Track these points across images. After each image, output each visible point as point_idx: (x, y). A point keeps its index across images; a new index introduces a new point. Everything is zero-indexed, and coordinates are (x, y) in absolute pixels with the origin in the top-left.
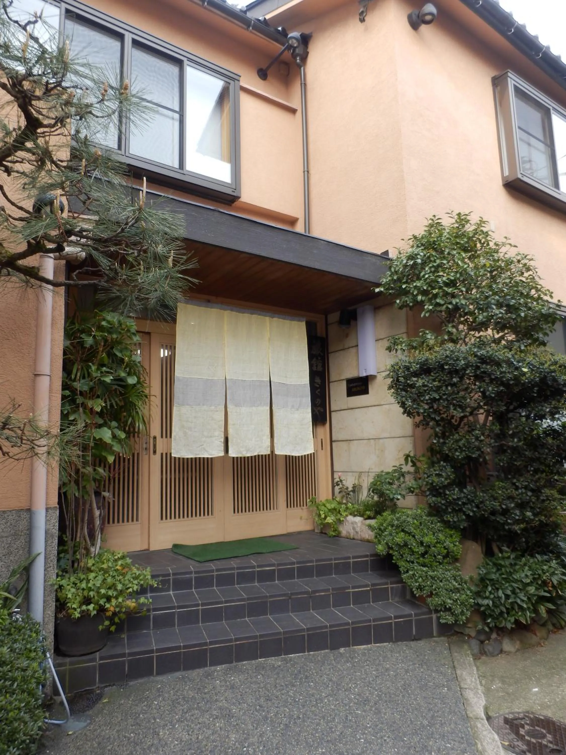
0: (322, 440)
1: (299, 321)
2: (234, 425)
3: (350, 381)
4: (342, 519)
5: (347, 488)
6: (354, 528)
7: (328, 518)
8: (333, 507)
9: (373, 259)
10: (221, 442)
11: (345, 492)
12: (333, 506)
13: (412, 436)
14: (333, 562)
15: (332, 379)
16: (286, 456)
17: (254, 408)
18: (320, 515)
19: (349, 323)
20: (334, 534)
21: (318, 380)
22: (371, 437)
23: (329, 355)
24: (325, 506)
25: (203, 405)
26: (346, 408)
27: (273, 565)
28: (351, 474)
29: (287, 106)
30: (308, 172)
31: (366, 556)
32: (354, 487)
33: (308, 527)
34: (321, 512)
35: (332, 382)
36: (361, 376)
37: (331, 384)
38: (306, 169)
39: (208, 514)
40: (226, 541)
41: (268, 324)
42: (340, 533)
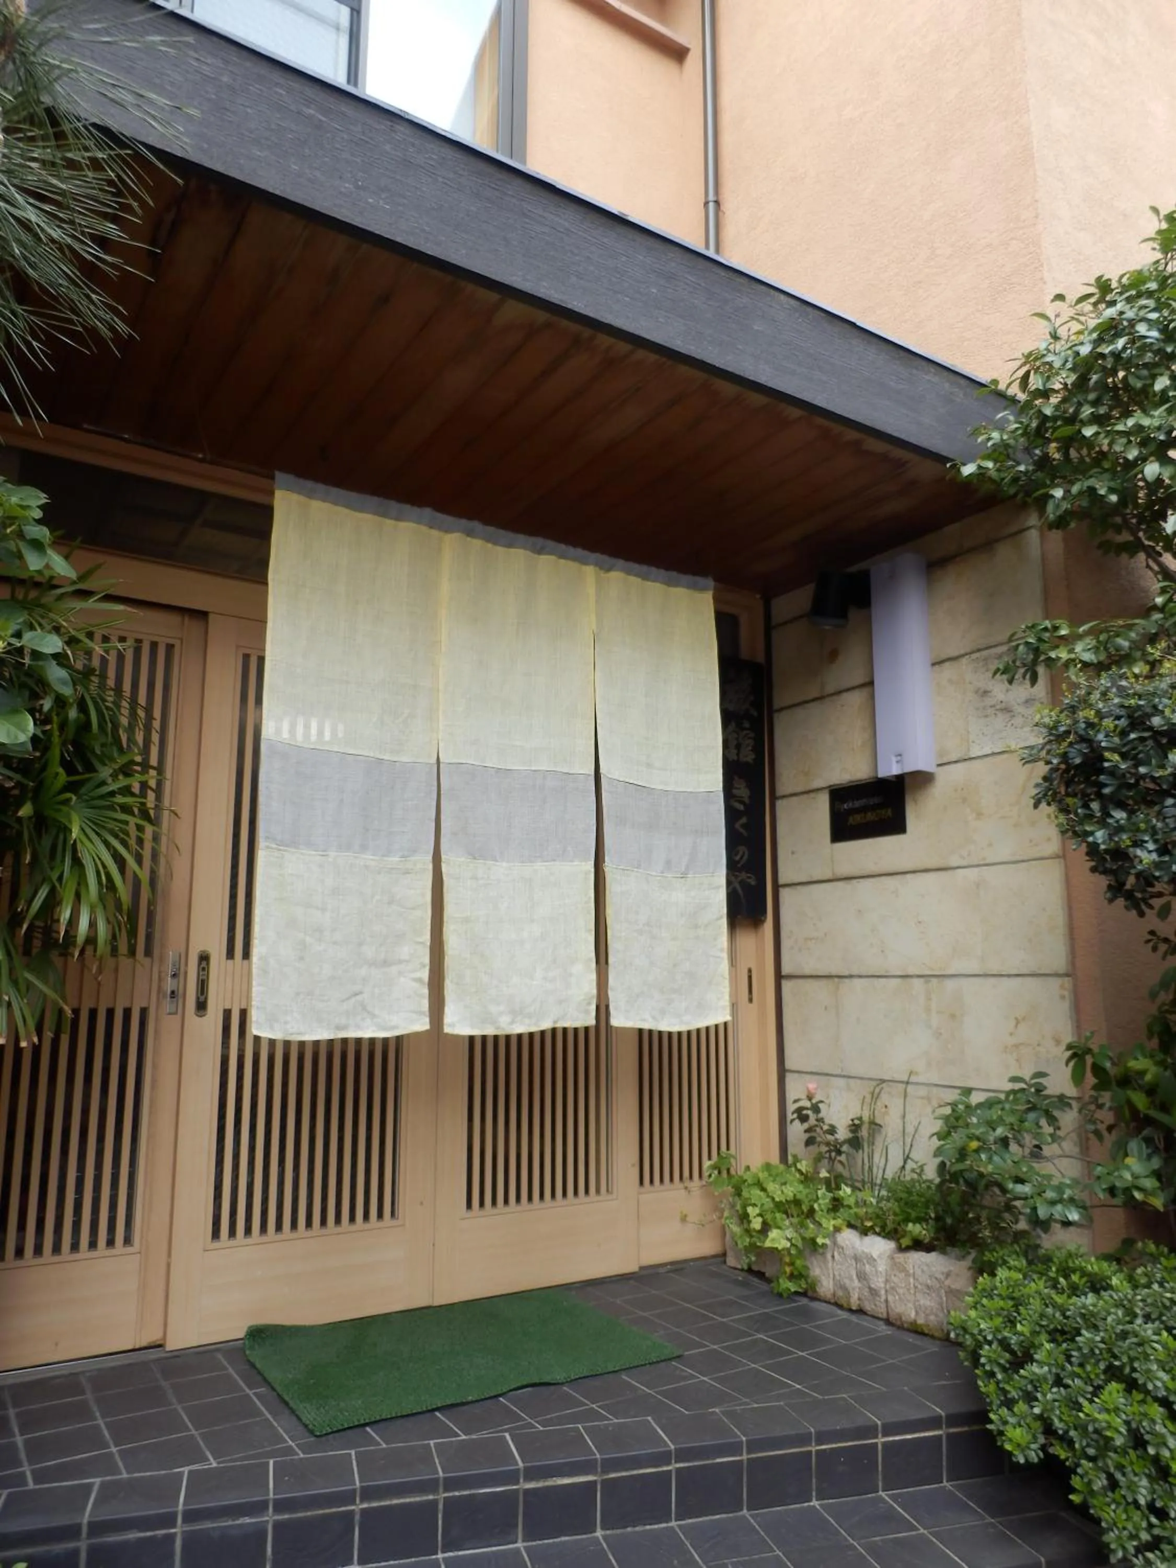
0: (750, 971)
1: (694, 587)
2: (466, 920)
3: (839, 795)
4: (820, 1241)
5: (832, 1130)
6: (862, 1276)
7: (774, 1234)
8: (790, 1196)
9: (946, 385)
10: (420, 980)
11: (828, 1144)
12: (789, 1192)
13: (1067, 975)
14: (814, 1448)
15: (781, 789)
16: (640, 1031)
17: (539, 865)
18: (744, 1218)
19: (843, 614)
20: (793, 1287)
21: (742, 791)
22: (911, 971)
23: (776, 715)
24: (764, 1189)
25: (364, 848)
26: (828, 875)
27: (587, 1467)
28: (841, 1082)
29: (662, 36)
30: (717, 203)
31: (934, 1423)
32: (855, 1127)
33: (706, 1247)
34: (750, 1210)
35: (784, 797)
36: (882, 774)
37: (779, 803)
38: (711, 197)
39: (380, 1215)
40: (436, 1303)
41: (591, 590)
42: (813, 1286)
